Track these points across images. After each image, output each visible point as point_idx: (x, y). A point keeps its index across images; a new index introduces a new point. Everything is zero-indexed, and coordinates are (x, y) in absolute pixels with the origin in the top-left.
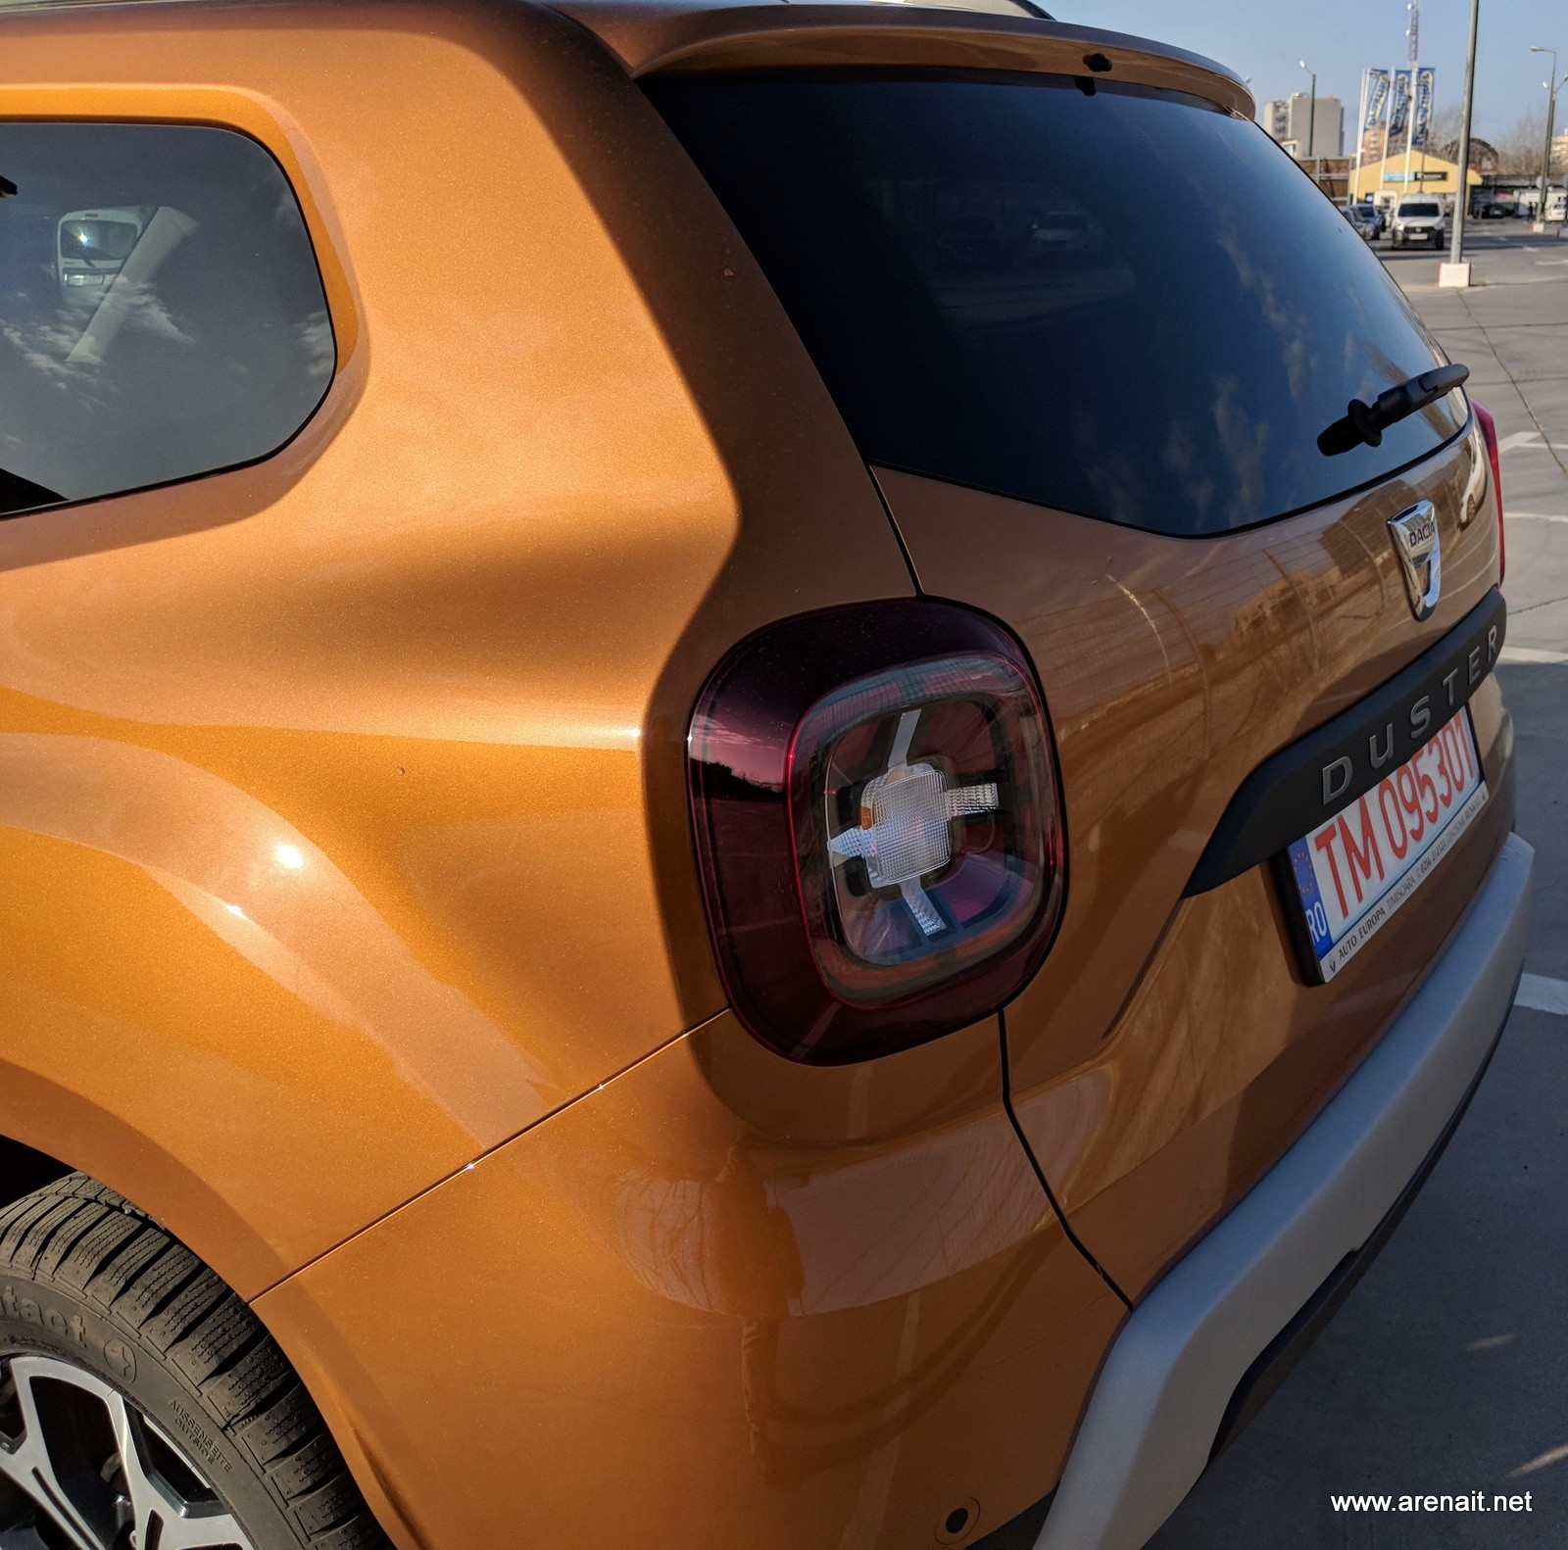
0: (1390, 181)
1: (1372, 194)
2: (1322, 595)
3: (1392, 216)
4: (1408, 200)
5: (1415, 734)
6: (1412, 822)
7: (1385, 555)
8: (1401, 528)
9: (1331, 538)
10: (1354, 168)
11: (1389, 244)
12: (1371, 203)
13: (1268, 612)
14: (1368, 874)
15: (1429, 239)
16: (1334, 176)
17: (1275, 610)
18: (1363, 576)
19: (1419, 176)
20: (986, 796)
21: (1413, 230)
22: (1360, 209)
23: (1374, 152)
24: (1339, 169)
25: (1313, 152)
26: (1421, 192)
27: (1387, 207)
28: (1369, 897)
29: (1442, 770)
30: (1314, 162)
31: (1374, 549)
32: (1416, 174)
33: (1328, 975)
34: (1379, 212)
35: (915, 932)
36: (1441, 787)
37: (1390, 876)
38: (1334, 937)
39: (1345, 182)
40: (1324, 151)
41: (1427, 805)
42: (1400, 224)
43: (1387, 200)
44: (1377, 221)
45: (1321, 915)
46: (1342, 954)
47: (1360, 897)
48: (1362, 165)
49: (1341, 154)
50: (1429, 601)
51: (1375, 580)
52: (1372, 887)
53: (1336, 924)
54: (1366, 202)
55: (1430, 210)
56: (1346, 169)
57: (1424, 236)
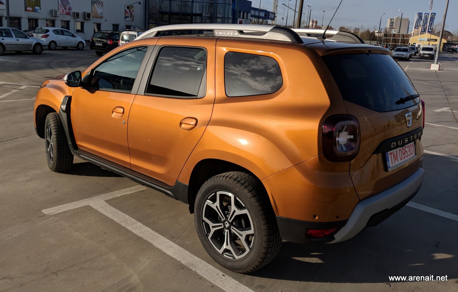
0: (421, 40)
1: (415, 44)
2: (393, 125)
3: (420, 50)
4: (425, 47)
5: (405, 143)
6: (404, 156)
7: (404, 121)
8: (406, 115)
9: (396, 116)
10: (411, 37)
11: (418, 57)
12: (415, 46)
13: (386, 126)
14: (396, 161)
15: (429, 57)
16: (405, 38)
17: (387, 125)
18: (400, 123)
19: (429, 40)
20: (352, 137)
21: (425, 54)
22: (411, 47)
23: (417, 32)
24: (406, 37)
25: (400, 32)
26: (429, 44)
27: (419, 47)
28: (396, 164)
29: (409, 151)
30: (400, 35)
31: (402, 120)
32: (428, 39)
33: (389, 171)
34: (417, 48)
35: (343, 150)
36: (409, 153)
37: (399, 162)
38: (390, 166)
39: (408, 40)
40: (403, 32)
41: (406, 154)
42: (422, 52)
43: (419, 45)
44: (416, 51)
45: (389, 163)
46: (391, 169)
47: (395, 163)
48: (413, 36)
49: (407, 33)
50: (409, 125)
51: (401, 124)
52: (397, 163)
53: (391, 165)
54: (413, 45)
55: (431, 49)
56: (409, 37)
57: (428, 56)
